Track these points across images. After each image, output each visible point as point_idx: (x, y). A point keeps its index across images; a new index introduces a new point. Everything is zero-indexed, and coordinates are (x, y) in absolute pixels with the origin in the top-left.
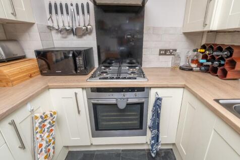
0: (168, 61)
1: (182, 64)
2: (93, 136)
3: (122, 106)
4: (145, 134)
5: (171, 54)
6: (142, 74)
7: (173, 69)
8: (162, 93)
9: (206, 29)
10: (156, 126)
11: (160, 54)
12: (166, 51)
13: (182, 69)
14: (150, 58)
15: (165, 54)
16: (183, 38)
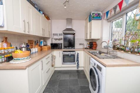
0: (82, 47)
1: (85, 47)
2: (63, 64)
3: (70, 55)
4: (75, 64)
5: (82, 45)
6: (74, 49)
7: (83, 49)
8: (79, 52)
9: (91, 38)
10: (78, 60)
11: (80, 45)
12: (81, 44)
13: (85, 48)
14: (77, 46)
15: (81, 45)
16: (85, 41)
